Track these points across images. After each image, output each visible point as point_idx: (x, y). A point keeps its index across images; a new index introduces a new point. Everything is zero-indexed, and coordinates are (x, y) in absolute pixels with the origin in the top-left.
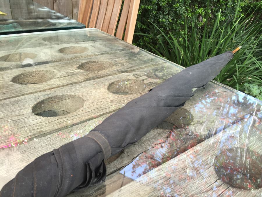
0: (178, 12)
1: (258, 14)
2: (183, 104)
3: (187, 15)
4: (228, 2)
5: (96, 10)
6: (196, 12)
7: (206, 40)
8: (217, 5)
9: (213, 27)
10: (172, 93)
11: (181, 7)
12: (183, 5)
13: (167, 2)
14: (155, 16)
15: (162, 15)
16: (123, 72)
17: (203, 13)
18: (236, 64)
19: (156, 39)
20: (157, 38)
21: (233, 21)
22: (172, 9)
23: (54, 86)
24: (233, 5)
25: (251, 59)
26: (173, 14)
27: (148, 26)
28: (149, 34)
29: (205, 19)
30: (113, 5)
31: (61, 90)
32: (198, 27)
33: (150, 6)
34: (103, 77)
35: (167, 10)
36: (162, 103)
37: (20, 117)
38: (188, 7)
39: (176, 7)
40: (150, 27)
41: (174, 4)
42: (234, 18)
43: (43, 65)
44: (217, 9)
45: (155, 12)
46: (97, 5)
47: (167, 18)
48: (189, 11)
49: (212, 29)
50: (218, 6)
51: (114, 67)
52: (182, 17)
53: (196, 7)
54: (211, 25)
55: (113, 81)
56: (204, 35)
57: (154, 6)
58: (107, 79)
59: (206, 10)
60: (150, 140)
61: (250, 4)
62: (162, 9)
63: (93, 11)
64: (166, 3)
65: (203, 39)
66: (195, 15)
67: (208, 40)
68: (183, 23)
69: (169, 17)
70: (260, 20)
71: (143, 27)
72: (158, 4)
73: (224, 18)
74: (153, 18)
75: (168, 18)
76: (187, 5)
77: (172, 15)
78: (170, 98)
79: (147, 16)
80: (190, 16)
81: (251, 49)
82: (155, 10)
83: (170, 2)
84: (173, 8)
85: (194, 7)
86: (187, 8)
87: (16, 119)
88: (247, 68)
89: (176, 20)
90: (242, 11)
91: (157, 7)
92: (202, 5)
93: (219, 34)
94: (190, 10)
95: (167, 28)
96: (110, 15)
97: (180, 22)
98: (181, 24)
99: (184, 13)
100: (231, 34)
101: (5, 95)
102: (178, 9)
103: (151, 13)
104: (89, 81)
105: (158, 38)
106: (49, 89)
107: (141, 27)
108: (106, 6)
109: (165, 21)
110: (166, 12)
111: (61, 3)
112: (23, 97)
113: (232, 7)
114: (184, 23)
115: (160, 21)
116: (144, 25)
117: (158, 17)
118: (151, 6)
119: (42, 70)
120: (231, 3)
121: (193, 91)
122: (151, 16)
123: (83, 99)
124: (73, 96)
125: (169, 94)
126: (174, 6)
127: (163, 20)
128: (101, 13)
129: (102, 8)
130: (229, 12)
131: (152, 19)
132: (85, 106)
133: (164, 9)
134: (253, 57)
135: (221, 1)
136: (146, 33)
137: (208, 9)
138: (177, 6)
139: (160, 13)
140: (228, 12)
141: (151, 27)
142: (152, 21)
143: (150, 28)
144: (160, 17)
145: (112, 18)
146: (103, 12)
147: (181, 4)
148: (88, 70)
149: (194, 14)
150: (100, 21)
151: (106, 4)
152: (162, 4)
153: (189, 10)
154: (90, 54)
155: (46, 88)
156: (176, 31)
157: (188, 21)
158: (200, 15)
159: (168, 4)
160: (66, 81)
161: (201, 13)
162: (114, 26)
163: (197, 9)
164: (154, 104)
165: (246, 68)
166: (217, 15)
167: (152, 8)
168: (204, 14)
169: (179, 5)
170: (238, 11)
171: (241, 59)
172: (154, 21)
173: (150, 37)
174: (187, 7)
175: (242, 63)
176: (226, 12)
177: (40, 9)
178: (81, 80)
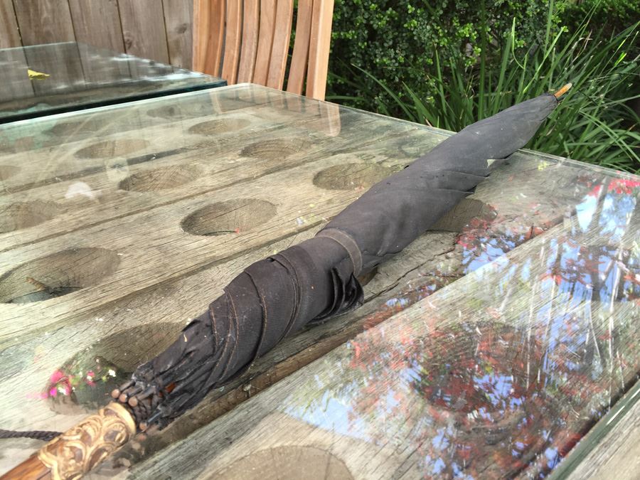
0: (415, 38)
1: (599, 28)
2: (472, 190)
3: (438, 44)
4: (526, 4)
5: (232, 51)
6: (456, 34)
7: (487, 95)
8: (502, 14)
9: (500, 64)
10: (451, 166)
11: (421, 28)
12: (426, 22)
13: (388, 19)
14: (365, 53)
15: (381, 50)
16: (334, 153)
17: (473, 34)
18: (562, 141)
19: (372, 105)
20: (374, 102)
21: (544, 47)
22: (403, 33)
23: (208, 188)
24: (539, 10)
25: (596, 127)
26: (405, 45)
27: (351, 79)
28: (355, 95)
29: (479, 47)
30: (270, 37)
31: (223, 193)
32: (465, 67)
33: (350, 32)
34: (297, 165)
35: (391, 37)
36: (435, 183)
37: (165, 241)
38: (437, 26)
39: (411, 27)
40: (355, 79)
41: (406, 22)
42: (545, 38)
43: (169, 157)
44: (504, 22)
45: (363, 45)
46: (235, 40)
47: (393, 55)
48: (441, 35)
49: (499, 69)
50: (505, 15)
51: (314, 147)
52: (426, 48)
53: (455, 24)
54: (494, 62)
55: (319, 169)
56: (482, 84)
57: (360, 31)
58: (307, 168)
59: (480, 28)
60: (422, 251)
61: (577, 7)
62: (378, 36)
63: (226, 53)
64: (387, 22)
65: (482, 95)
66: (456, 41)
67: (493, 94)
68: (430, 61)
69: (397, 51)
70: (606, 40)
71: (339, 81)
72: (368, 26)
73: (523, 42)
74: (359, 58)
75: (396, 54)
76: (434, 21)
77: (404, 48)
78: (449, 173)
79: (346, 56)
80: (444, 46)
81: (594, 104)
82: (364, 40)
83: (396, 19)
84: (404, 30)
85: (452, 23)
86: (435, 27)
87: (158, 244)
88: (591, 149)
89: (412, 57)
90: (560, 21)
91: (366, 32)
92: (469, 18)
93: (514, 81)
94: (443, 32)
95: (394, 78)
96: (267, 59)
97: (423, 61)
98: (426, 65)
99: (431, 39)
100: (541, 77)
101: (119, 211)
102: (414, 33)
103: (354, 47)
104: (272, 175)
105: (376, 102)
106: (199, 194)
107: (333, 82)
108: (256, 41)
109: (389, 62)
110: (388, 41)
111: (144, 49)
112: (155, 210)
113: (538, 14)
114: (432, 63)
115: (377, 63)
116: (341, 76)
117: (372, 54)
118: (354, 32)
119: (171, 165)
120: (535, 6)
121: (489, 165)
122: (354, 54)
123: (271, 204)
124: (252, 201)
125: (444, 168)
126: (406, 25)
127: (385, 60)
128: (246, 57)
129: (247, 45)
130: (533, 27)
131: (358, 61)
132: (280, 214)
133: (384, 36)
134: (600, 122)
135: (512, 3)
136: (348, 94)
137: (484, 26)
138: (412, 25)
139: (375, 45)
140: (530, 28)
141: (357, 78)
142: (360, 65)
143: (354, 82)
144: (375, 55)
145: (271, 65)
146: (250, 55)
147: (420, 19)
148: (262, 157)
149: (453, 41)
150: (245, 74)
151: (255, 36)
152: (378, 24)
153: (440, 31)
154: (256, 129)
155: (193, 192)
156: (417, 82)
157: (442, 57)
158: (466, 40)
159: (392, 23)
160: (228, 178)
161: (468, 36)
162: (278, 82)
163: (458, 28)
164: (422, 184)
165: (587, 150)
166: (504, 36)
167: (356, 37)
168: (475, 37)
169: (416, 22)
170: (552, 21)
171: (573, 131)
172: (363, 65)
173: (358, 103)
174: (435, 25)
175: (577, 139)
176: (525, 26)
177: (115, 59)
178: (257, 173)
